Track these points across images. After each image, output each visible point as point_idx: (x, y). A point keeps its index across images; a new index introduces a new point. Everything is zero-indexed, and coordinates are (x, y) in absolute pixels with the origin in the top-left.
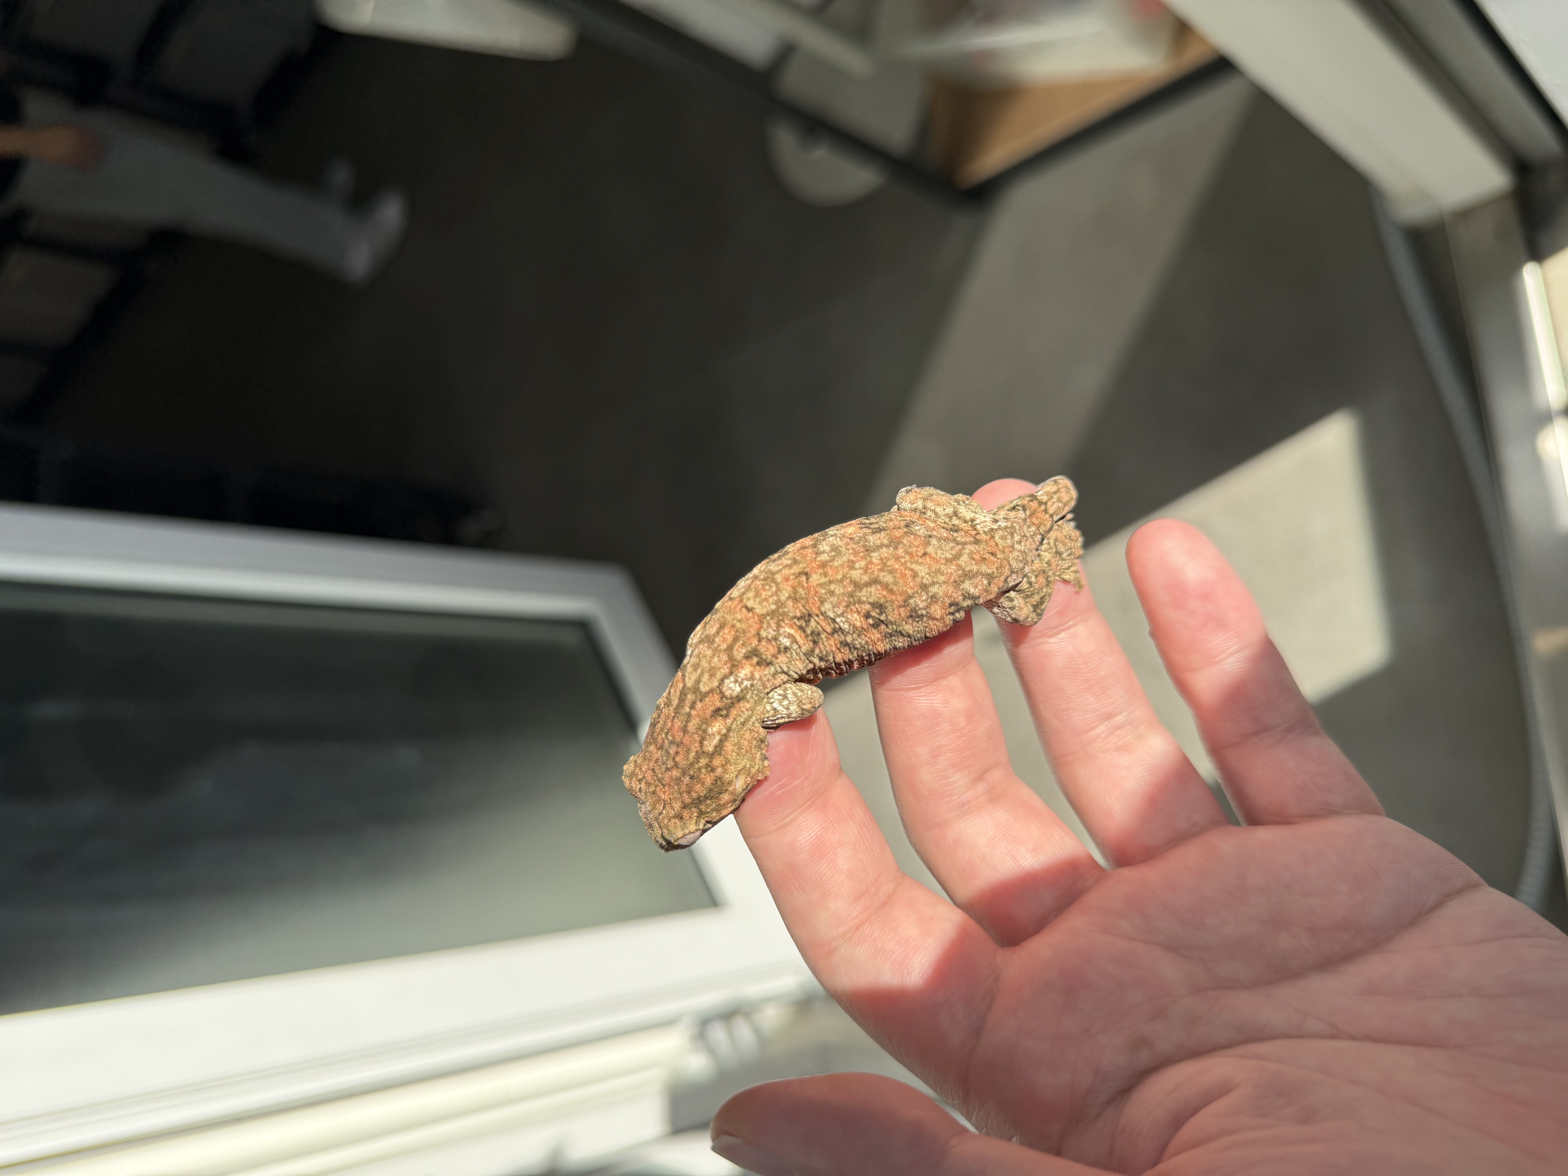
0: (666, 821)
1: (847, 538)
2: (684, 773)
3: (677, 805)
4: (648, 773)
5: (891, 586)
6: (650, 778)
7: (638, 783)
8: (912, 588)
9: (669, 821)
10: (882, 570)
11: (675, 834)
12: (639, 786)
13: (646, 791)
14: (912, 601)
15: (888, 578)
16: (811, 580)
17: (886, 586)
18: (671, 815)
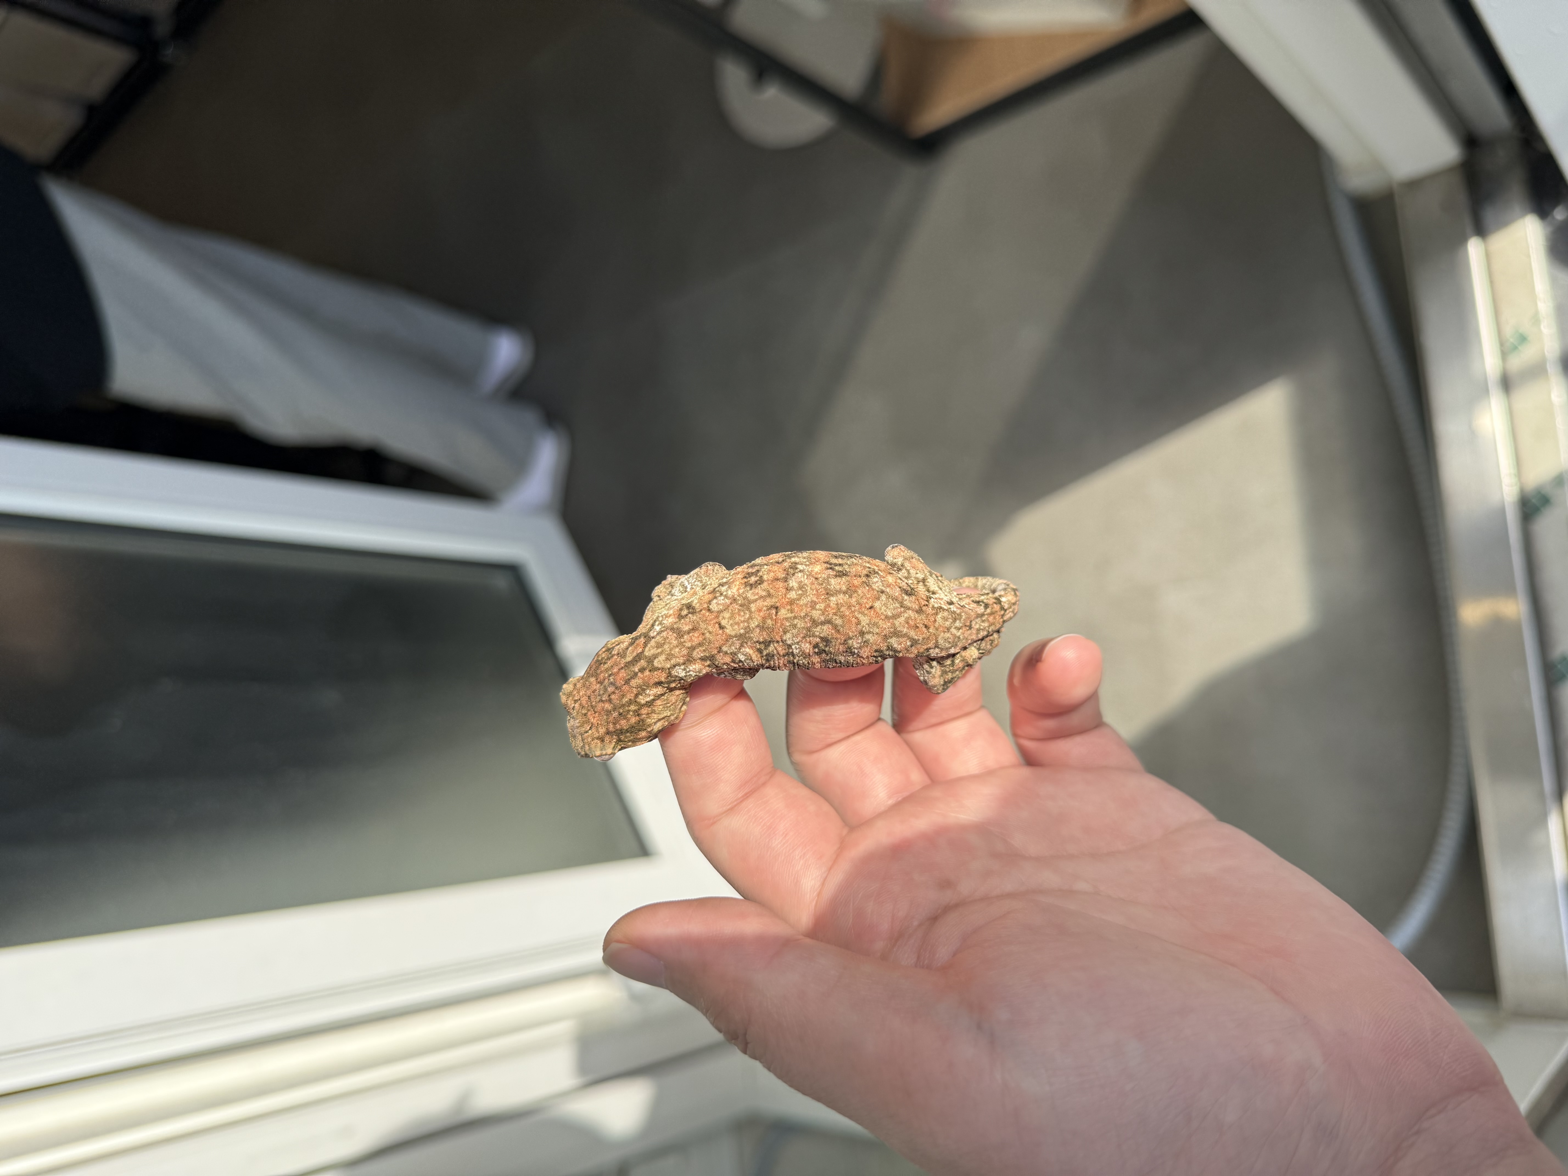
0: (590, 740)
1: (813, 576)
2: (614, 709)
3: (602, 731)
4: (584, 698)
5: (839, 628)
6: (585, 702)
7: (573, 702)
8: (853, 632)
9: (593, 740)
10: (835, 614)
11: (594, 751)
12: (573, 705)
13: (578, 711)
14: (850, 642)
15: (839, 621)
16: (779, 613)
17: (835, 627)
18: (595, 736)
